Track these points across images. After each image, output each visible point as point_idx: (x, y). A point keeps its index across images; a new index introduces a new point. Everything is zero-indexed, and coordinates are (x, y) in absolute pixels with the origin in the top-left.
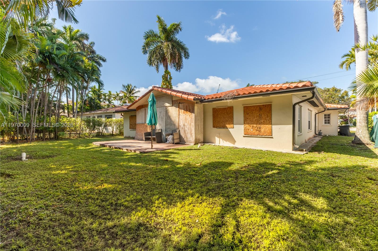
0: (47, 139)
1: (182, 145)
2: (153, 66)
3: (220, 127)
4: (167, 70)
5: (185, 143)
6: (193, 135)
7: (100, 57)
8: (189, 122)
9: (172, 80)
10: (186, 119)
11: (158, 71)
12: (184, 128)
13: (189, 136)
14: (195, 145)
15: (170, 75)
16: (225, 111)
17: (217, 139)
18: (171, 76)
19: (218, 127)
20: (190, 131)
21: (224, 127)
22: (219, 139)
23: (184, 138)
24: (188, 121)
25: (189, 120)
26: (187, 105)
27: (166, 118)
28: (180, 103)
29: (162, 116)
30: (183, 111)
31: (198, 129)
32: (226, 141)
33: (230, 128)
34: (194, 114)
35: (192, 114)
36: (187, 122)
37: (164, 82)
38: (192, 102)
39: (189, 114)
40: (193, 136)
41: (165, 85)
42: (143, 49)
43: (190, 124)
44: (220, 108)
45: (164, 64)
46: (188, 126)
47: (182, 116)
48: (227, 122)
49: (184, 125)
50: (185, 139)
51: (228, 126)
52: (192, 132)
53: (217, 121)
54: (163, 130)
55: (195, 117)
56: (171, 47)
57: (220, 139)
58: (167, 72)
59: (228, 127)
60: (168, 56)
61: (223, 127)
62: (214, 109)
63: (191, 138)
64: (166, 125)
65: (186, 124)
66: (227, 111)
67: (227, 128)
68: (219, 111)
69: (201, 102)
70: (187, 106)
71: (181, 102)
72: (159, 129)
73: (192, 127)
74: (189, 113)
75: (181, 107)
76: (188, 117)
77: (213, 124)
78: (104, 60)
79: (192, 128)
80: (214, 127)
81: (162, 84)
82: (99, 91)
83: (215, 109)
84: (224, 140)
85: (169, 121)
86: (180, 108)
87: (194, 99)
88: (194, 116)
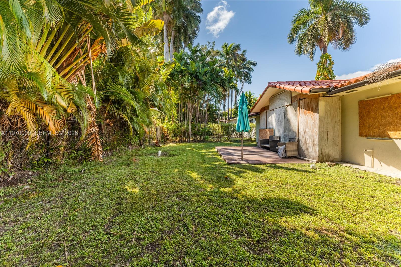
0: (198, 141)
1: (301, 160)
2: (305, 54)
3: (374, 136)
4: (324, 54)
5: (305, 159)
6: (316, 147)
7: (251, 63)
8: (312, 126)
9: (334, 66)
10: (307, 122)
11: (313, 59)
12: (304, 136)
13: (310, 148)
14: (317, 162)
15: (330, 60)
16: (386, 104)
17: (368, 159)
18: (332, 60)
19: (370, 135)
20: (312, 141)
21: (384, 136)
22: (371, 158)
23: (304, 150)
24: (310, 125)
25: (312, 123)
26: (310, 102)
27: (285, 121)
28: (300, 99)
29: (281, 118)
30: (304, 110)
31: (326, 138)
32: (389, 165)
33: (397, 139)
34: (318, 114)
35: (316, 114)
36: (309, 127)
37: (320, 71)
38: (307, 95)
39: (312, 115)
40: (316, 149)
41: (321, 75)
42: (290, 37)
43: (312, 131)
44: (374, 100)
45: (320, 47)
46: (309, 133)
47: (303, 117)
48: (389, 126)
49: (305, 132)
50: (306, 152)
51: (391, 134)
52: (315, 143)
53: (368, 124)
54: (281, 137)
55: (320, 118)
56: (329, 19)
57: (375, 159)
58: (325, 56)
59: (391, 136)
60: (325, 34)
61: (379, 136)
62: (361, 103)
63: (313, 152)
64: (284, 131)
65: (307, 130)
66: (389, 103)
67: (390, 139)
68: (373, 105)
69: (329, 93)
70: (308, 103)
71: (302, 98)
72: (278, 136)
73: (315, 135)
74: (311, 113)
75: (302, 105)
76: (310, 119)
77: (360, 130)
78: (254, 65)
79: (315, 137)
80: (361, 135)
81: (317, 75)
82: (250, 96)
83: (364, 103)
84: (384, 162)
85: (287, 125)
86: (300, 107)
87: (310, 91)
88: (318, 117)
